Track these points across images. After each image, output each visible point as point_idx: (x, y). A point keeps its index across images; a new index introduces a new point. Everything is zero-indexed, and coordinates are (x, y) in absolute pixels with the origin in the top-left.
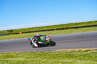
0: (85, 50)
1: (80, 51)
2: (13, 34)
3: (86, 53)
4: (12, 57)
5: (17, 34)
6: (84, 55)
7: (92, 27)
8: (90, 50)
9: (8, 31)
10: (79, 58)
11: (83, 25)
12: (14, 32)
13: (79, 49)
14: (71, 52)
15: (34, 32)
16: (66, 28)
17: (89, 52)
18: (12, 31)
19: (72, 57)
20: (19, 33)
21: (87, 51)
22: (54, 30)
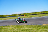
2: (21, 16)
4: (21, 27)
5: (23, 16)
9: (19, 14)
12: (22, 15)
15: (31, 15)
18: (21, 14)
20: (24, 15)
22: (41, 14)
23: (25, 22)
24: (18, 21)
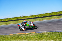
0: (28, 33)
1: (25, 34)
3: (28, 35)
6: (27, 37)
7: (33, 19)
8: (31, 34)
10: (24, 38)
11: (27, 18)
13: (24, 33)
14: (19, 35)
16: (17, 20)
17: (30, 35)
19: (19, 38)
21: (29, 34)
23: (35, 27)
24: (23, 26)
